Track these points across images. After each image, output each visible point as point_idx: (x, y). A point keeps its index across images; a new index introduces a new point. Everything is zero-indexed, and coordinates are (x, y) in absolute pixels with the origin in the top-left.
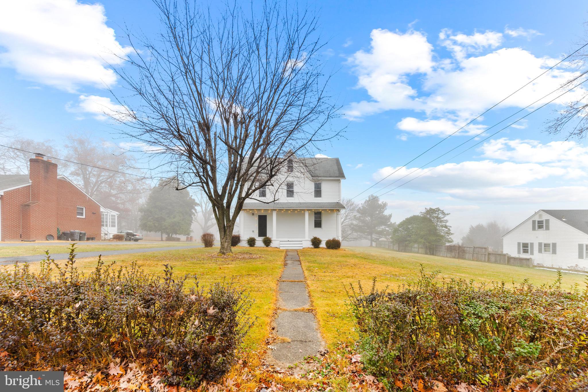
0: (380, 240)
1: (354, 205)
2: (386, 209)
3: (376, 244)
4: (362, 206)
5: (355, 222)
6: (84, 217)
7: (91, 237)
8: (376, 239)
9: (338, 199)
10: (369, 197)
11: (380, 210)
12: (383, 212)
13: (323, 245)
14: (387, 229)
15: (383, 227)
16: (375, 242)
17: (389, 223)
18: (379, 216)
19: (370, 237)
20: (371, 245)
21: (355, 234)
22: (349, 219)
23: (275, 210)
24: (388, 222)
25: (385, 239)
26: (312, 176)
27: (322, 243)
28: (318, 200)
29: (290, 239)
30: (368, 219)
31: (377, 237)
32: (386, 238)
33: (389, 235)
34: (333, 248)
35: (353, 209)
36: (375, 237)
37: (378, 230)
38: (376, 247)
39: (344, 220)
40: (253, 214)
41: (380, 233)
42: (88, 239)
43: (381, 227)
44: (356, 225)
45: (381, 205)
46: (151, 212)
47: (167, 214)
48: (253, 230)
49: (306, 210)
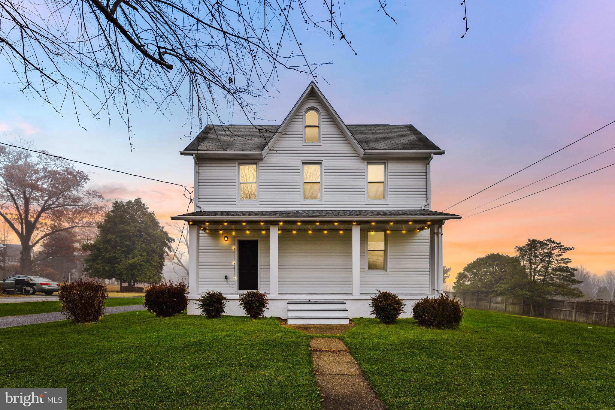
9: (425, 203)
13: (406, 314)
23: (275, 223)
26: (363, 148)
28: (378, 205)
29: (313, 297)
40: (227, 238)
46: (99, 249)
47: (124, 252)
48: (226, 274)
49: (355, 223)
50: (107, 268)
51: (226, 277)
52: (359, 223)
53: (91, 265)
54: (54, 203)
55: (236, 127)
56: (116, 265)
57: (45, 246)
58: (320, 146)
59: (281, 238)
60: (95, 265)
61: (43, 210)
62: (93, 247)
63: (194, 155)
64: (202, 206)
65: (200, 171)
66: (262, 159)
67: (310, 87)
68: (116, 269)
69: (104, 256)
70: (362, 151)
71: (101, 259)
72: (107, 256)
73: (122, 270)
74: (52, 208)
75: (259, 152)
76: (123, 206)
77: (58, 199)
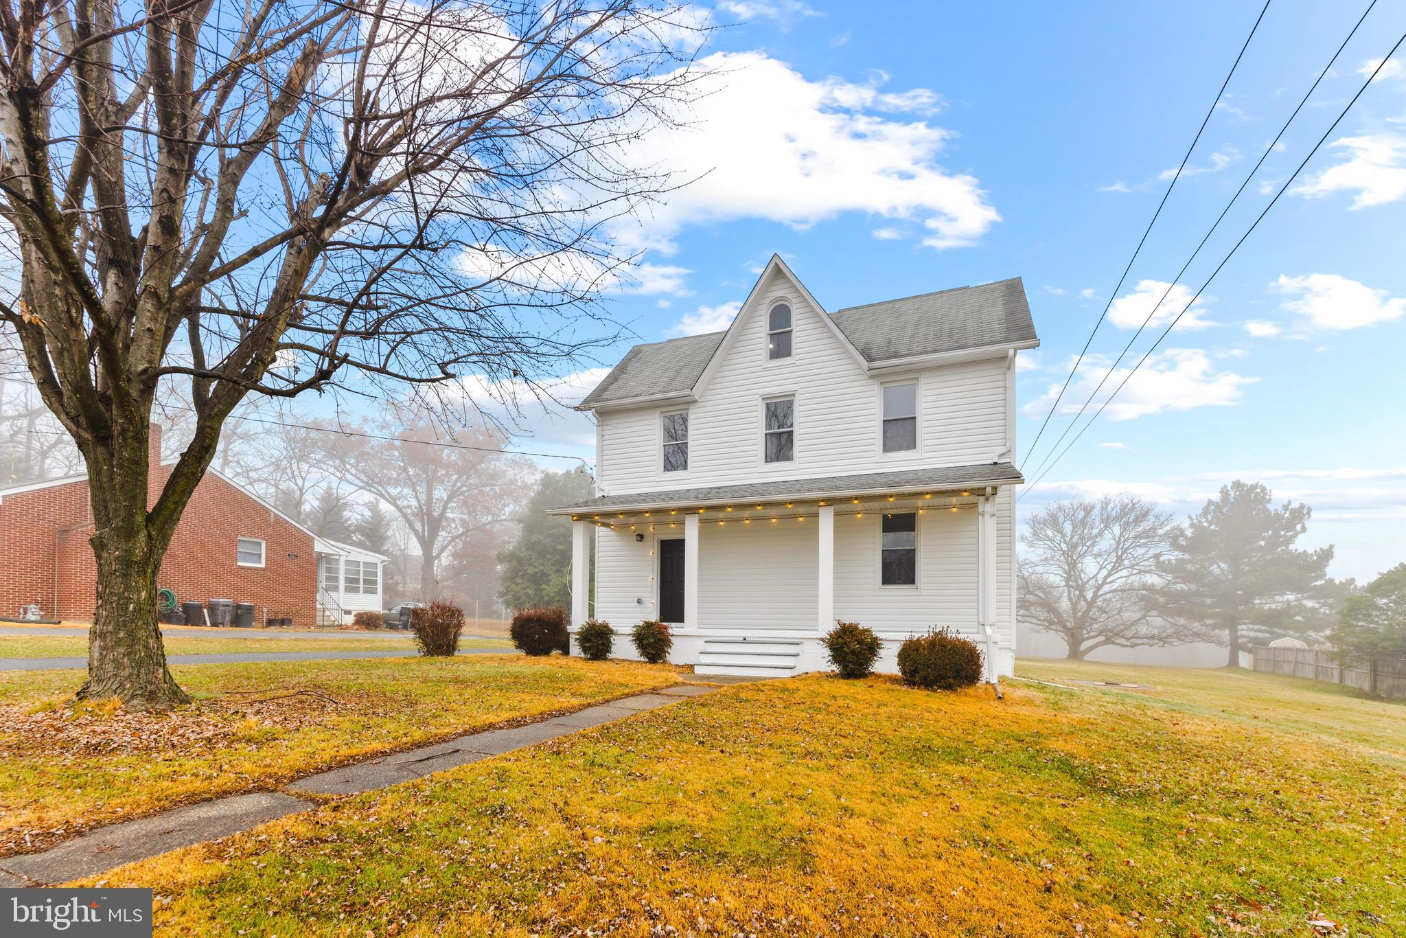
0: (1273, 644)
1: (1151, 518)
2: (1304, 529)
3: (1256, 661)
4: (1192, 525)
5: (1154, 580)
6: (263, 565)
7: (280, 616)
8: (1256, 641)
9: (1002, 450)
10: (1224, 491)
11: (1276, 533)
12: (1290, 540)
13: (887, 663)
14: (1309, 604)
15: (1291, 597)
16: (1250, 651)
17: (1318, 583)
18: (1268, 557)
19: (1225, 634)
20: (1233, 663)
21: (1157, 622)
22: (1132, 567)
23: (692, 510)
24: (1316, 579)
25: (1298, 644)
26: (869, 358)
27: (882, 652)
28: (902, 462)
29: (750, 634)
30: (1219, 568)
31: (1260, 635)
32: (1306, 640)
33: (1317, 629)
34: (929, 683)
35: (1149, 534)
36: (1252, 634)
37: (1266, 607)
38: (1255, 670)
39: (1109, 575)
40: (641, 537)
41: (1276, 621)
42: (271, 623)
43: (1278, 598)
44: (1162, 592)
45: (1278, 516)
46: (519, 560)
47: (556, 562)
48: (638, 595)
49: (822, 504)
50: (530, 591)
51: (639, 601)
52: (830, 502)
53: (509, 587)
54: (463, 485)
55: (677, 343)
56: (544, 586)
57: (455, 555)
58: (793, 365)
59: (702, 535)
60: (513, 587)
61: (450, 498)
62: (513, 557)
63: (593, 410)
64: (606, 488)
65: (605, 433)
66: (696, 401)
67: (772, 264)
68: (544, 592)
69: (526, 570)
70: (865, 364)
71: (522, 577)
72: (531, 570)
73: (552, 595)
74: (462, 494)
75: (689, 392)
76: (557, 482)
77: (468, 478)
